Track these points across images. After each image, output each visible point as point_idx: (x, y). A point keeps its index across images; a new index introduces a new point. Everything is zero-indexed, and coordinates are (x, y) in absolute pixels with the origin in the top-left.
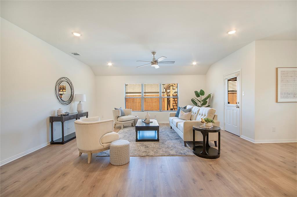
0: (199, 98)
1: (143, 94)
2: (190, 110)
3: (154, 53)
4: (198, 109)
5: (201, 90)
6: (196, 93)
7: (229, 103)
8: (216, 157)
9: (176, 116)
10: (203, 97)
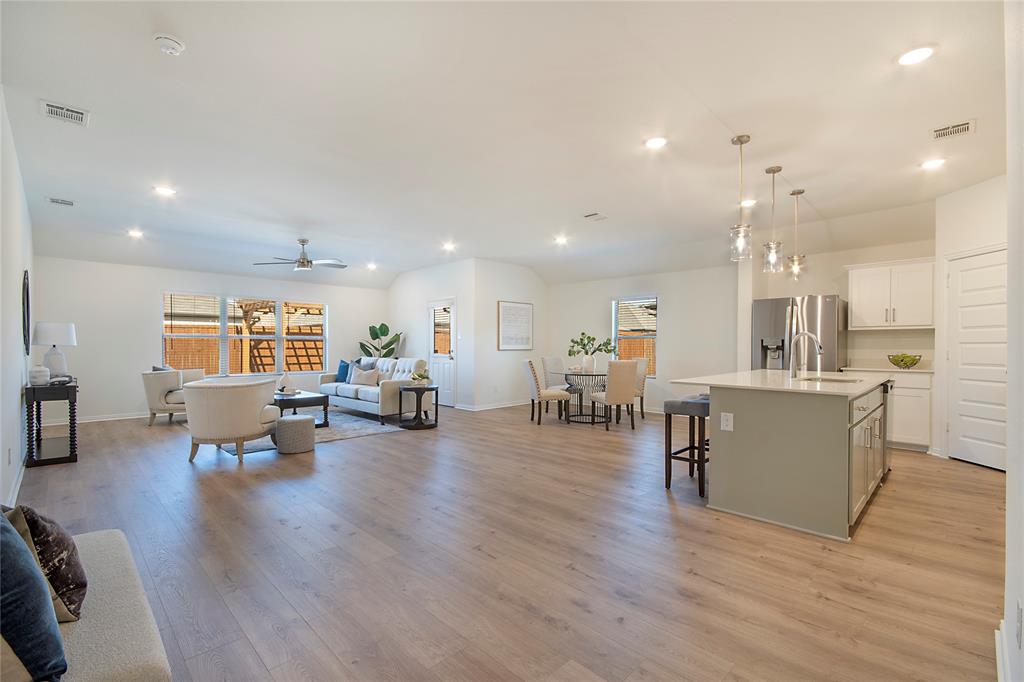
0: (376, 343)
1: (225, 325)
2: (372, 366)
3: (303, 242)
4: (393, 363)
6: (373, 331)
7: (436, 352)
8: (433, 427)
9: (336, 381)
10: (385, 340)
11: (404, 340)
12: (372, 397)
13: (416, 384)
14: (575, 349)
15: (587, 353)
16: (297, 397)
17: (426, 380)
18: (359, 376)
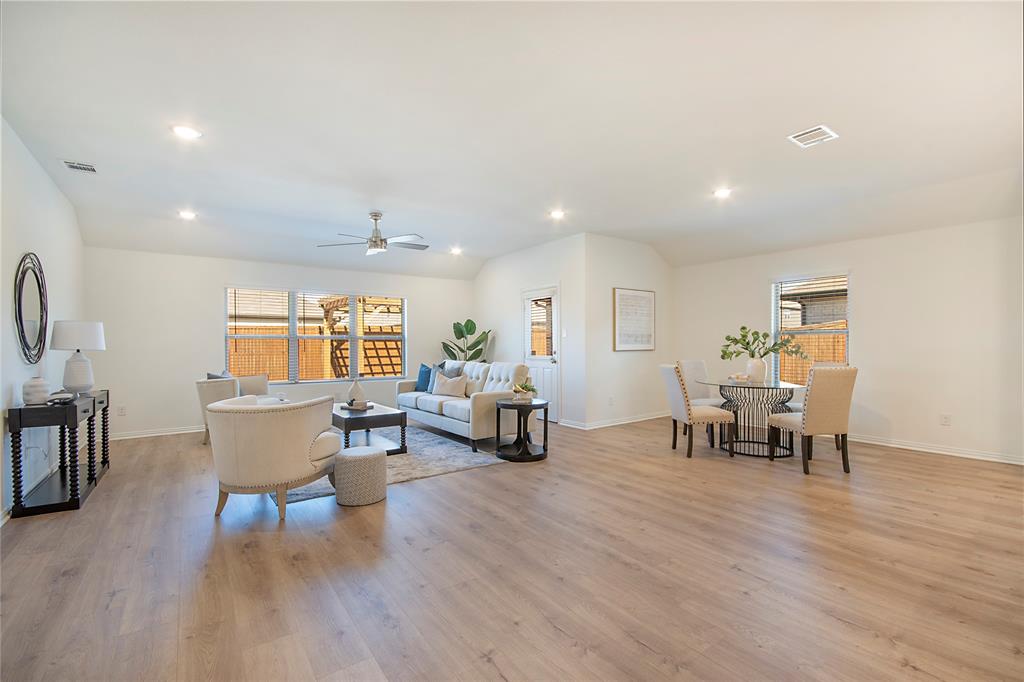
0: (461, 343)
1: (294, 324)
2: (458, 372)
3: (376, 216)
4: (483, 368)
5: (469, 321)
6: (457, 327)
7: (534, 353)
8: (540, 458)
9: (416, 390)
10: (471, 339)
11: (494, 338)
12: (460, 412)
13: (518, 399)
14: (733, 348)
15: (753, 356)
16: (369, 413)
17: (531, 393)
18: (443, 384)
